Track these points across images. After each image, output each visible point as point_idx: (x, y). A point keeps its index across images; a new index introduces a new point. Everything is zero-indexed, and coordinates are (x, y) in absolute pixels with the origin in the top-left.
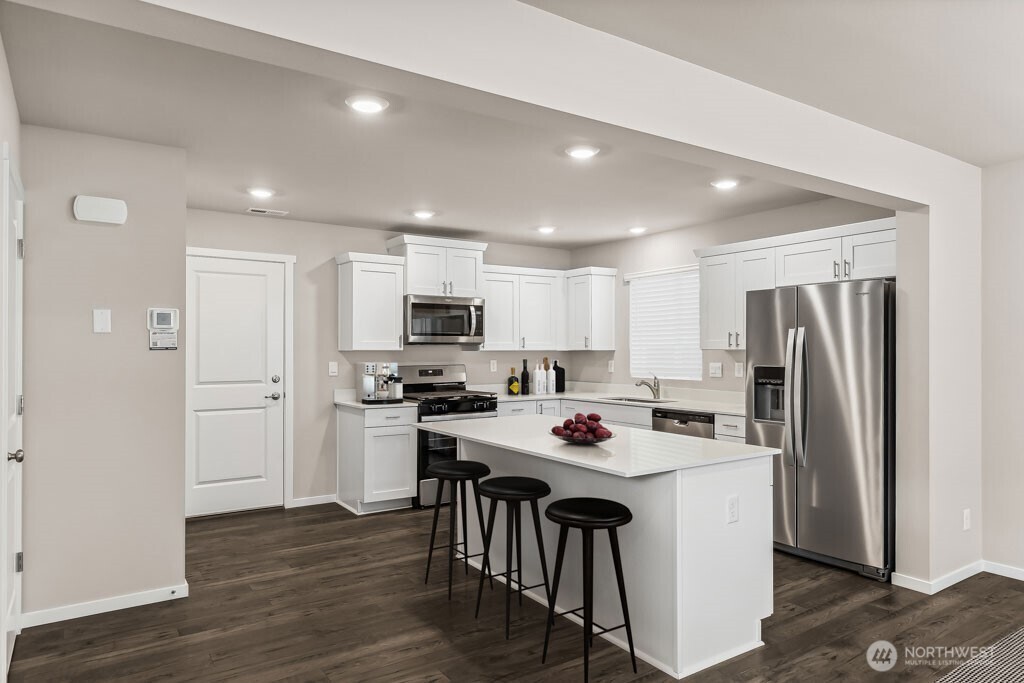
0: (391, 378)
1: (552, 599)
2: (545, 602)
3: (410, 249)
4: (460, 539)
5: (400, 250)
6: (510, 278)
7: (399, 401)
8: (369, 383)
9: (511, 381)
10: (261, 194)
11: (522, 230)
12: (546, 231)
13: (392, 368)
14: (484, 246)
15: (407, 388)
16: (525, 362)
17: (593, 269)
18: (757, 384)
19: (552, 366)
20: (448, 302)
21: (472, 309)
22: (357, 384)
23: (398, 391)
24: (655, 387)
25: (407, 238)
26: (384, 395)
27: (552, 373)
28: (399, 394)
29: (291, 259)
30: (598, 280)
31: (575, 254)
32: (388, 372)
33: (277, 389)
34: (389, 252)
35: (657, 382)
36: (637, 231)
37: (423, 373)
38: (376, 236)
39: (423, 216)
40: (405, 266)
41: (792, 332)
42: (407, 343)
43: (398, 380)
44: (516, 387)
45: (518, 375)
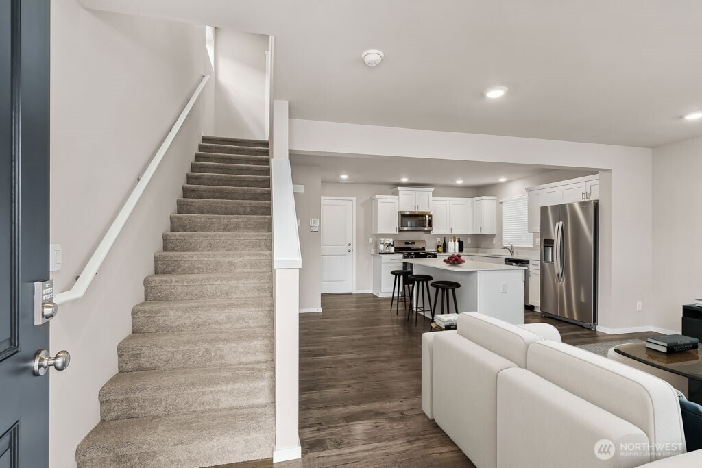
0: (390, 245)
1: (433, 316)
2: (431, 318)
3: (400, 193)
4: (415, 306)
5: (396, 194)
6: (445, 202)
7: (393, 253)
8: (382, 247)
9: (438, 246)
10: (344, 177)
11: (449, 182)
12: (459, 182)
13: (391, 241)
14: (433, 190)
15: (395, 248)
16: (444, 238)
17: (484, 197)
18: (544, 246)
19: (457, 240)
20: (417, 213)
21: (427, 216)
22: (376, 247)
23: (392, 249)
24: (512, 251)
25: (399, 188)
26: (387, 251)
27: (457, 243)
28: (393, 251)
29: (355, 199)
30: (487, 202)
31: (479, 191)
32: (388, 242)
33: (350, 248)
34: (393, 194)
35: (513, 248)
36: (502, 180)
37: (407, 243)
38: (387, 188)
39: (404, 180)
40: (398, 199)
41: (557, 223)
42: (399, 231)
43: (392, 246)
44: (441, 249)
45: (442, 244)
